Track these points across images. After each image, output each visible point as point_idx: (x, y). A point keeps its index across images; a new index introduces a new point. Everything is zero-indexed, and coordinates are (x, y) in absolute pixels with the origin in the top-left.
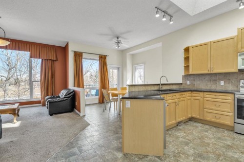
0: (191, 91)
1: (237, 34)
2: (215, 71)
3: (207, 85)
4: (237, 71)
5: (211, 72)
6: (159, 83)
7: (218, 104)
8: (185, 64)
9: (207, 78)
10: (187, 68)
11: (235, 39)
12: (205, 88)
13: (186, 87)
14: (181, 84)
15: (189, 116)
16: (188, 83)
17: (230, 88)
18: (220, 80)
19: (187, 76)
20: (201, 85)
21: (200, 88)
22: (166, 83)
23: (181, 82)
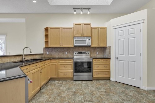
0: (50, 59)
1: (73, 27)
2: (64, 46)
3: (59, 55)
4: (73, 46)
5: (62, 47)
6: (22, 54)
7: (66, 66)
8: (45, 40)
9: (59, 50)
10: (47, 42)
11: (73, 29)
12: (58, 56)
13: (46, 56)
14: (43, 54)
15: (49, 78)
16: (48, 53)
17: (70, 56)
18: (65, 51)
19: (47, 49)
20: (56, 55)
21: (55, 56)
22: (30, 53)
23: (43, 53)
